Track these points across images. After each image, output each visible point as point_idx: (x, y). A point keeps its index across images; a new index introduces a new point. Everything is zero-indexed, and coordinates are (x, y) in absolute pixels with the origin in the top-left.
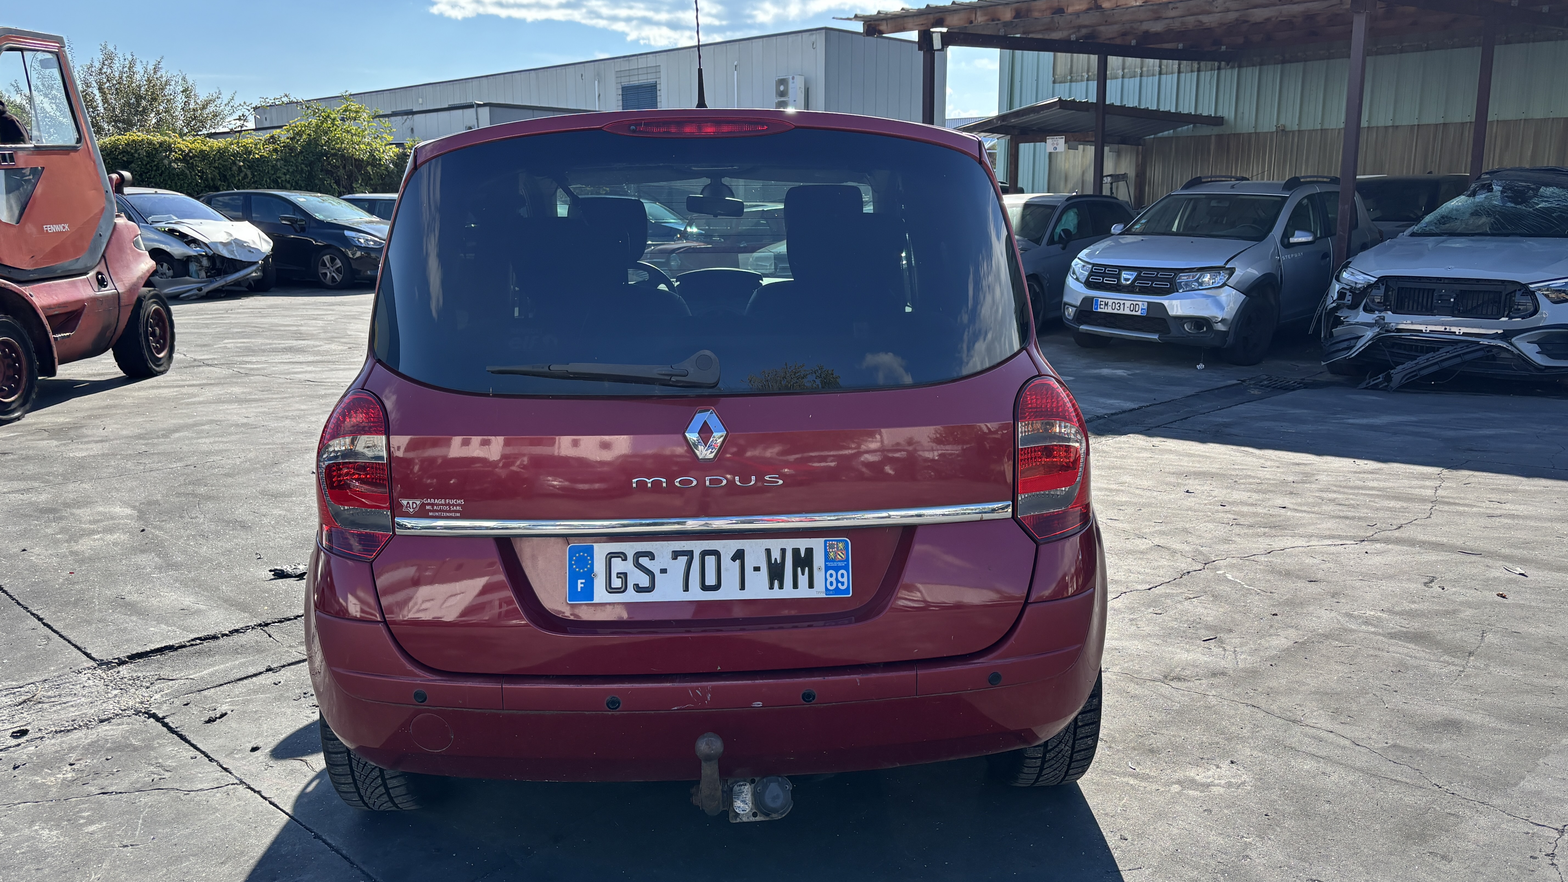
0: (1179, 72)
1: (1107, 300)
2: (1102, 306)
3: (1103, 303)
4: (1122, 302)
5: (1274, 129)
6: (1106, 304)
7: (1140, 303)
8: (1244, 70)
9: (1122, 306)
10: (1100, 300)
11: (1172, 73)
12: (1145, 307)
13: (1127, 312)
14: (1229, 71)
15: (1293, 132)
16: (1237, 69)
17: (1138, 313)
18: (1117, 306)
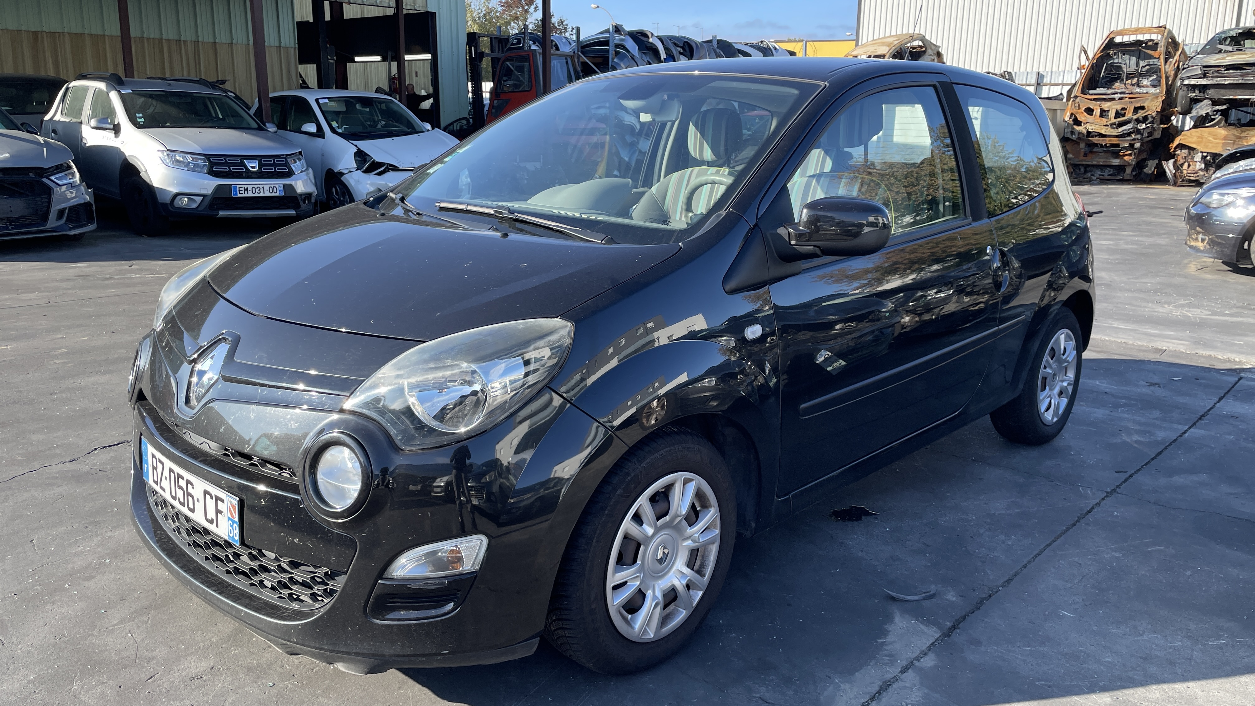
1: (246, 186)
2: (241, 192)
3: (243, 189)
4: (261, 186)
6: (246, 190)
7: (277, 186)
9: (262, 190)
10: (238, 186)
12: (282, 188)
13: (267, 194)
17: (277, 194)
18: (257, 190)
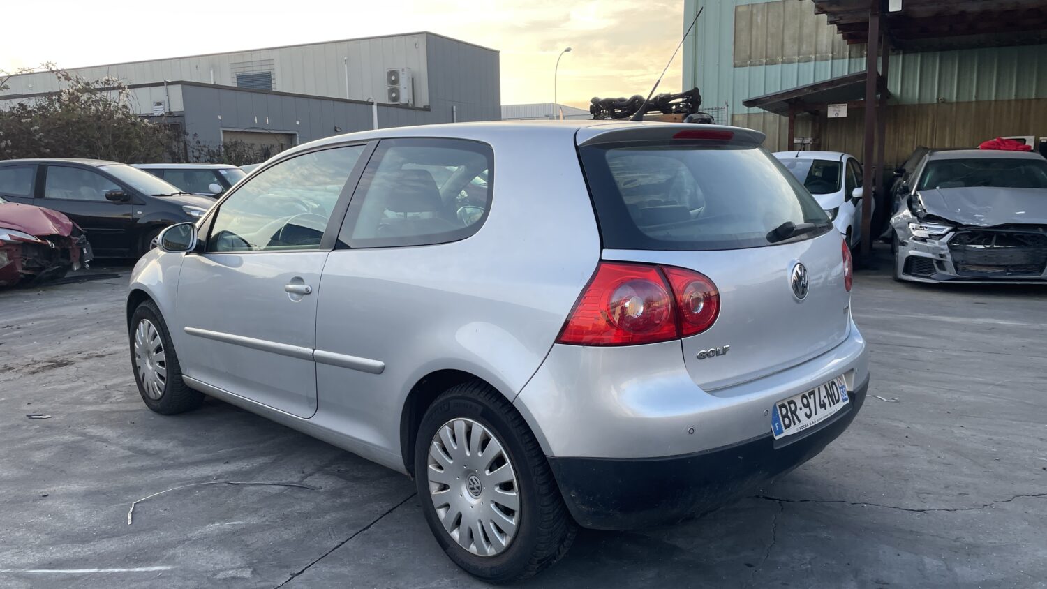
0: (850, 57)
5: (935, 101)
8: (907, 56)
11: (843, 58)
14: (894, 57)
15: (952, 104)
16: (901, 57)
